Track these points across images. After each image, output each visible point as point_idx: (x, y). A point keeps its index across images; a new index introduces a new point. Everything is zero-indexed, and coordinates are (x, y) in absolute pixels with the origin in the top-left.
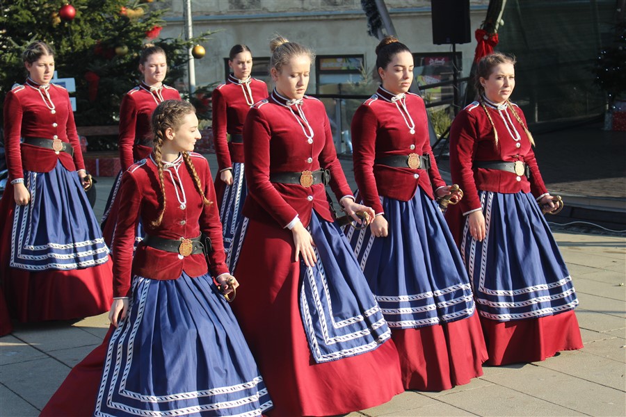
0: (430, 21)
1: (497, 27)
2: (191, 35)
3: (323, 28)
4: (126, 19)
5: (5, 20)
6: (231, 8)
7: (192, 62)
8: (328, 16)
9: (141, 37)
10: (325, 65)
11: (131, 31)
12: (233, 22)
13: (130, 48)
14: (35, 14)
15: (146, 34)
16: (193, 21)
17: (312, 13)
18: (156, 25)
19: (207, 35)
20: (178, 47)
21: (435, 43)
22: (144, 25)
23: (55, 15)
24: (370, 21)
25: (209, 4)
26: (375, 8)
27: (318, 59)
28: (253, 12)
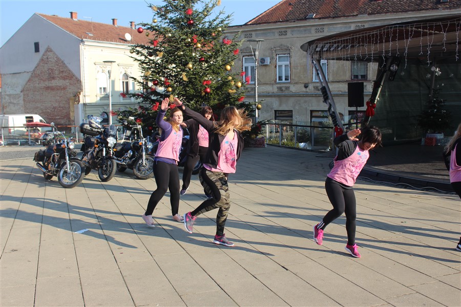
1: (376, 101)
2: (257, 101)
3: (314, 100)
4: (229, 93)
5: (184, 93)
6: (278, 91)
7: (257, 111)
9: (236, 101)
10: (314, 114)
11: (232, 98)
12: (279, 96)
14: (196, 91)
15: (238, 100)
16: (258, 95)
17: (310, 93)
18: (243, 96)
19: (262, 101)
20: (251, 105)
21: (349, 106)
22: (237, 96)
23: (203, 91)
24: (324, 97)
25: (269, 89)
26: (326, 91)
27: (312, 111)
28: (286, 93)
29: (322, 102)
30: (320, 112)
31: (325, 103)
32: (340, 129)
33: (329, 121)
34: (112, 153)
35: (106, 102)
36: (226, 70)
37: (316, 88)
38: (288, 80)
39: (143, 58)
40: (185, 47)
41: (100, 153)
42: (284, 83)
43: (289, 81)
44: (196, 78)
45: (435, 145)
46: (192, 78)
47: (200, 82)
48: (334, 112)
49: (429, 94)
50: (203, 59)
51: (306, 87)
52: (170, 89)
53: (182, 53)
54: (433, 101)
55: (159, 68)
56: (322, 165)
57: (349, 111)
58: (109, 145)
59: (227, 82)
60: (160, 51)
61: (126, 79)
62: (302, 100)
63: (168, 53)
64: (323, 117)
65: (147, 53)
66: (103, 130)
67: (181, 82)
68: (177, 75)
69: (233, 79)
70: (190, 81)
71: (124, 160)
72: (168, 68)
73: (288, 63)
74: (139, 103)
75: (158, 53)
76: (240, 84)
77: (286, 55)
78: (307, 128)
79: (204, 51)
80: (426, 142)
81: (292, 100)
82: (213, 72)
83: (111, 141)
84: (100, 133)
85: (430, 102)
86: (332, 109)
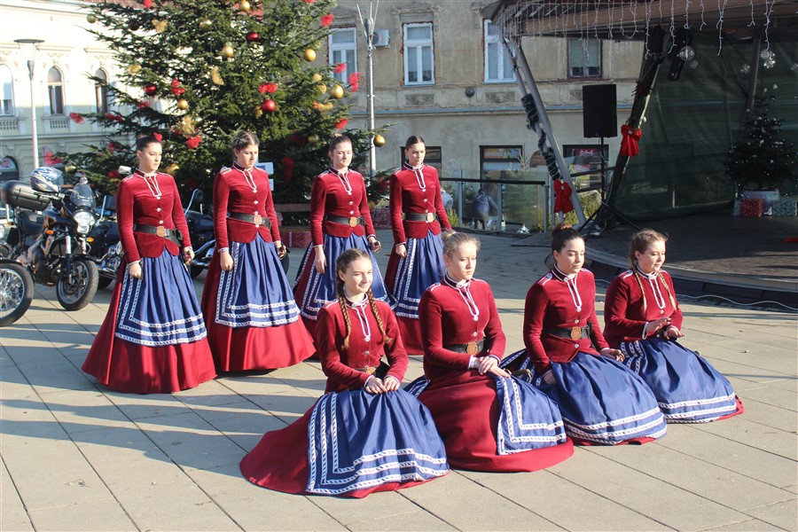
0: (581, 117)
1: (640, 123)
2: (373, 127)
3: (487, 122)
4: (317, 112)
5: (216, 113)
6: (408, 104)
7: (373, 150)
8: (491, 111)
9: (331, 128)
10: (488, 154)
11: (321, 123)
12: (410, 116)
13: (320, 137)
14: (241, 107)
15: (335, 126)
16: (375, 114)
17: (478, 109)
18: (344, 118)
19: (387, 126)
20: (362, 137)
21: (585, 136)
22: (333, 117)
23: (258, 108)
24: (529, 116)
25: (389, 100)
26: (533, 105)
27: (483, 148)
28: (426, 108)
30: (501, 150)
31: (532, 131)
32: (565, 184)
34: (85, 248)
35: (11, 133)
36: (308, 60)
37: (493, 97)
38: (430, 79)
39: (118, 34)
40: (214, 9)
41: (57, 247)
42: (421, 87)
43: (433, 82)
44: (241, 79)
45: (763, 215)
46: (233, 77)
47: (251, 88)
48: (551, 150)
49: (747, 105)
50: (256, 36)
51: (470, 95)
52: (185, 103)
53: (209, 22)
54: (756, 123)
55: (157, 57)
56: (530, 262)
57: (565, 147)
58: (79, 230)
59: (311, 86)
60: (159, 18)
61: (55, 81)
62: (462, 123)
63: (179, 21)
65: (126, 23)
66: (63, 196)
67: (207, 85)
68: (199, 71)
69: (325, 79)
70: (228, 87)
71: (107, 261)
72: (176, 57)
73: (429, 42)
74: (113, 135)
75: (155, 22)
76: (339, 91)
77: (425, 25)
78: (474, 183)
79: (255, 19)
80: (742, 209)
81: (440, 123)
82: (279, 65)
83: (84, 221)
84: (57, 204)
85: (750, 124)
86: (548, 144)
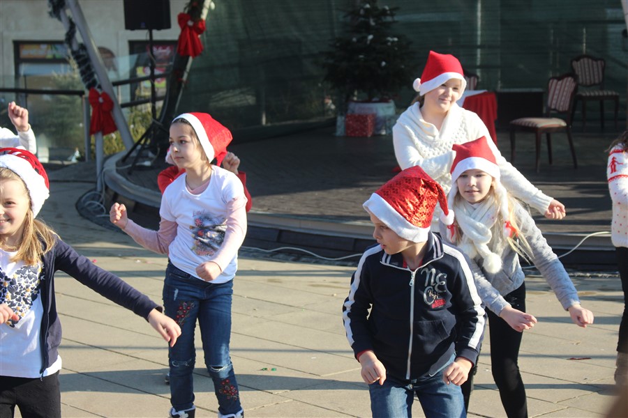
1: (205, 11)
3: (23, 8)
10: (26, 52)
21: (127, 28)
27: (18, 45)
29: (46, 15)
30: (44, 47)
31: (55, 20)
32: (105, 96)
33: (70, 73)
45: (374, 136)
48: (83, 47)
54: (362, 12)
57: (131, 43)
64: (55, 61)
78: (7, 94)
80: (347, 127)
85: (355, 13)
86: (79, 38)
